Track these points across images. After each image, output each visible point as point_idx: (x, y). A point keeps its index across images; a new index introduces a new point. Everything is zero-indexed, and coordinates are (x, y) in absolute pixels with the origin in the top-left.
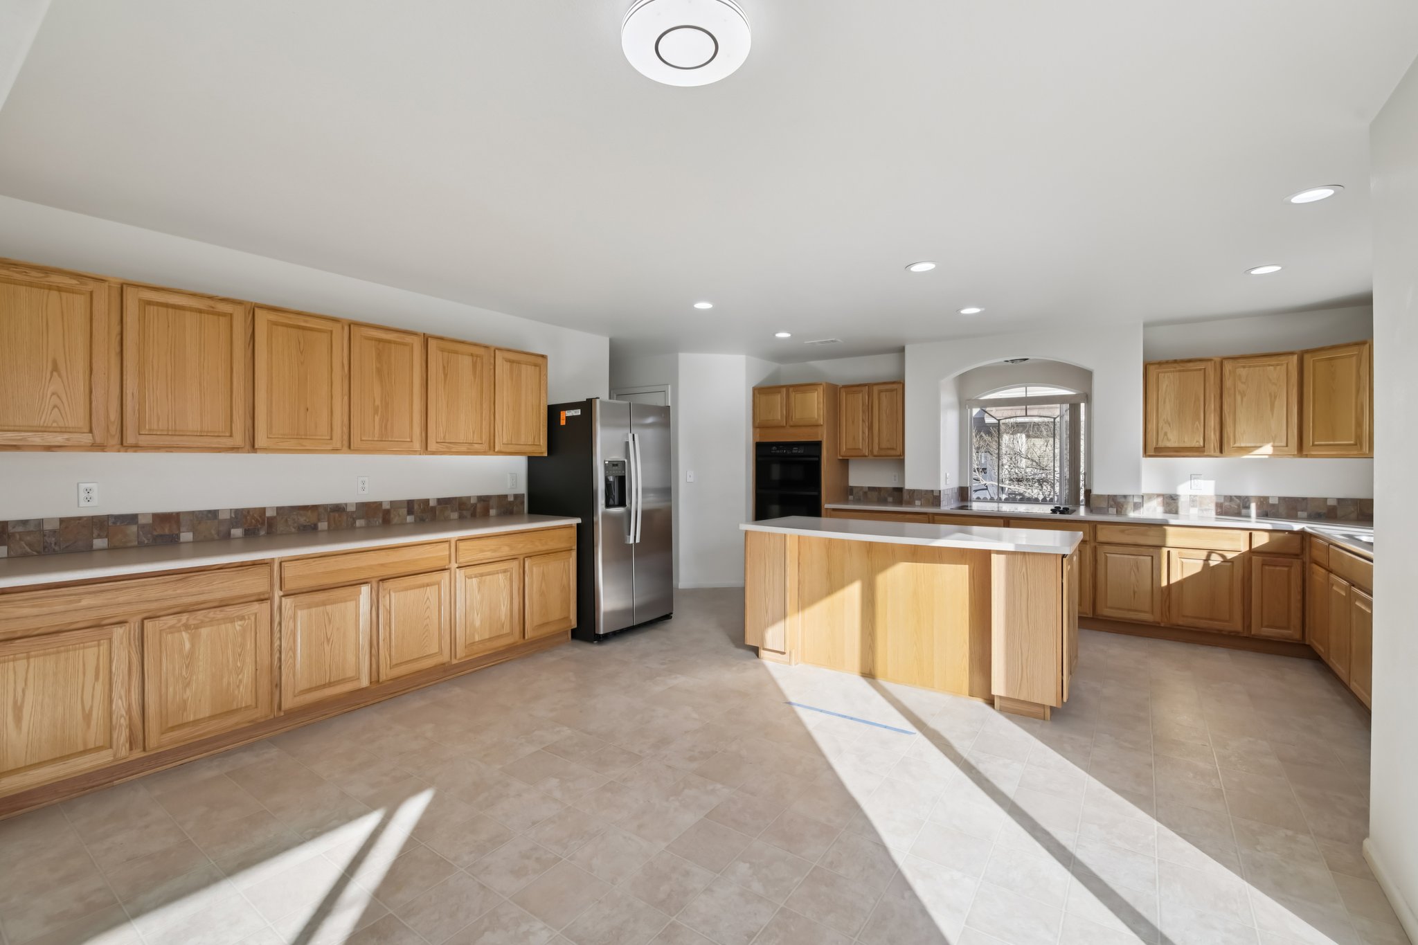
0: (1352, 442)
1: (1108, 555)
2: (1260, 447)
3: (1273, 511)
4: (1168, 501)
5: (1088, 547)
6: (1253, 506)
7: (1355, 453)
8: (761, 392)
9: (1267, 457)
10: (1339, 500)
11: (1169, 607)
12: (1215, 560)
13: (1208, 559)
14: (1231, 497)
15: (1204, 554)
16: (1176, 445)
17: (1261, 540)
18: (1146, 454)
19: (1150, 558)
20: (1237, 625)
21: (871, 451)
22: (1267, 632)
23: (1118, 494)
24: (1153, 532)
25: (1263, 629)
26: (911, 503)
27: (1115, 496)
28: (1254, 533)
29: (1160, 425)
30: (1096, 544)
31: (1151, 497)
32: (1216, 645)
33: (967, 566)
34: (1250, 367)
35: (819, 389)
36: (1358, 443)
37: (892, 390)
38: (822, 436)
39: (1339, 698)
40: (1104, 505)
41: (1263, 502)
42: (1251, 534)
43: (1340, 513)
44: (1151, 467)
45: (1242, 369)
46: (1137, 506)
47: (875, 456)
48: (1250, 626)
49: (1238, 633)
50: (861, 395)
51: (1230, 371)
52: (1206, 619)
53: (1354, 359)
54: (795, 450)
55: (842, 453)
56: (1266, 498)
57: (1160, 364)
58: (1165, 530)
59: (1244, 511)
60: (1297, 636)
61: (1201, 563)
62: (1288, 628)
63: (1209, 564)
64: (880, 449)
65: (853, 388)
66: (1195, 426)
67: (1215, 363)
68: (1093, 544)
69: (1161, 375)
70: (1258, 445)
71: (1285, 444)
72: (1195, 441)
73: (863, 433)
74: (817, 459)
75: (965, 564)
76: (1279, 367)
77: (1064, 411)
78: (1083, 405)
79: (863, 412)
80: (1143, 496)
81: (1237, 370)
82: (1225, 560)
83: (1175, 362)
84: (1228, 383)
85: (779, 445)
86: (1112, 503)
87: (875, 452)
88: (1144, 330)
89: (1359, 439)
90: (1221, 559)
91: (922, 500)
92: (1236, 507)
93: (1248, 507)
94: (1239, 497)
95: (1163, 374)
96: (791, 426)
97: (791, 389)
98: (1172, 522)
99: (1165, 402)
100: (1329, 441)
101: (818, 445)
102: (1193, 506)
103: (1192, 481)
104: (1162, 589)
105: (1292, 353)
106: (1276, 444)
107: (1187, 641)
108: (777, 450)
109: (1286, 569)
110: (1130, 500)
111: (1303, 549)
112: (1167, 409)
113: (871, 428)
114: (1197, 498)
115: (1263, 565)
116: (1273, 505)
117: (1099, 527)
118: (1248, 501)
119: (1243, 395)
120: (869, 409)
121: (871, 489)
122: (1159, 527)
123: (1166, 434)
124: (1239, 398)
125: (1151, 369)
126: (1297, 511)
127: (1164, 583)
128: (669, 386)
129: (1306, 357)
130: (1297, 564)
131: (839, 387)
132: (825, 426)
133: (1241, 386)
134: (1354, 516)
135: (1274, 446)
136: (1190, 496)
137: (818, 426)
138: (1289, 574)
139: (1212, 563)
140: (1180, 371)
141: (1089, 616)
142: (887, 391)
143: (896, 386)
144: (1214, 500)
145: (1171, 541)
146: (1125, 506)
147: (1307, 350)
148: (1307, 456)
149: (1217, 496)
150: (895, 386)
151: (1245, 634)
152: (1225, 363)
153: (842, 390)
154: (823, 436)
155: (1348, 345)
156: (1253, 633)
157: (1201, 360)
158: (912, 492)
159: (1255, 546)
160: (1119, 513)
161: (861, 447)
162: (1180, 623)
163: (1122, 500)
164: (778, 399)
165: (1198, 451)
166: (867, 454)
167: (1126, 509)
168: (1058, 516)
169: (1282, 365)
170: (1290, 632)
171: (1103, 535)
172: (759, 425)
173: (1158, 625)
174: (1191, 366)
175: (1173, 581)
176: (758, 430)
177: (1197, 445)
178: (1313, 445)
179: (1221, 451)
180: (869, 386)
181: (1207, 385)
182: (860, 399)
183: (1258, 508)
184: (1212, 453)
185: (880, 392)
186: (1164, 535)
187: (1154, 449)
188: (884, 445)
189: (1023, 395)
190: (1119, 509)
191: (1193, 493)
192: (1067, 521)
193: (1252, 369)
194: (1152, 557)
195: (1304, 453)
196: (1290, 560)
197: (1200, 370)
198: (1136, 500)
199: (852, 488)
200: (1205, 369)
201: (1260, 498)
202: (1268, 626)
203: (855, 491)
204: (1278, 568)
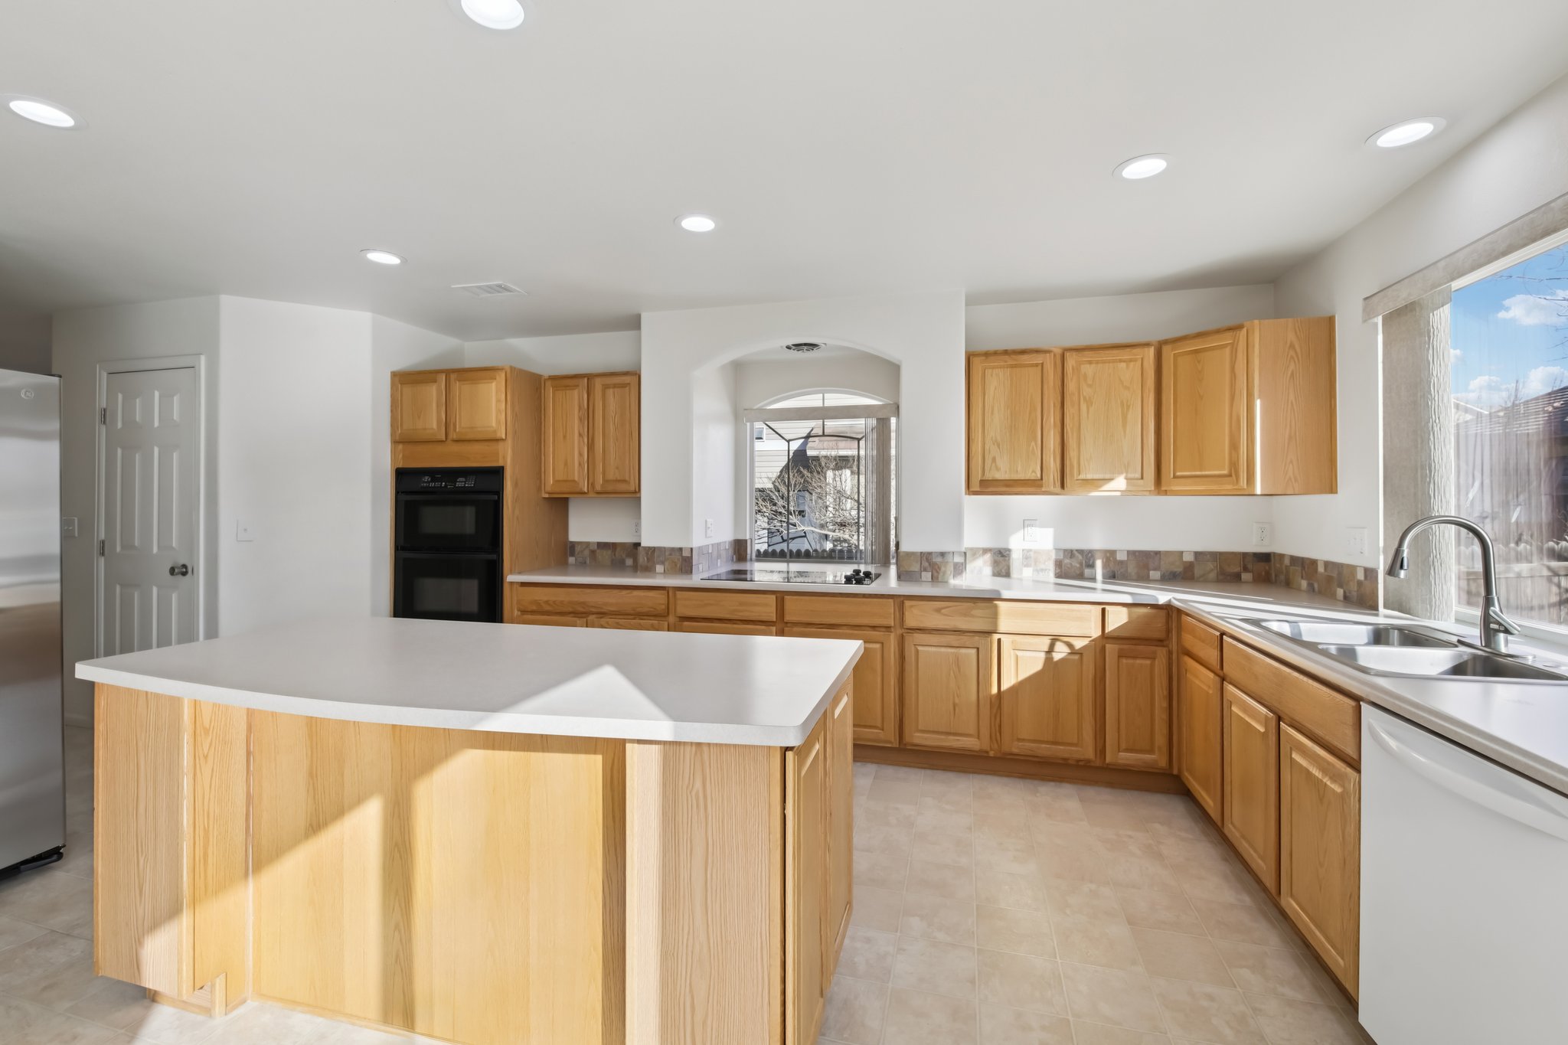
0: (1225, 472)
1: (920, 648)
2: (1112, 479)
3: (1122, 570)
4: (996, 558)
5: (892, 635)
6: (1099, 564)
7: (1229, 487)
8: (407, 381)
9: (1118, 494)
10: (1197, 554)
11: (1000, 726)
12: (1061, 652)
13: (1051, 650)
14: (1072, 551)
15: (1046, 642)
16: (1007, 477)
17: (1118, 619)
18: (970, 490)
19: (974, 651)
20: (1088, 752)
21: (591, 485)
22: (1126, 758)
23: (933, 551)
24: (979, 611)
25: (1121, 754)
26: (648, 570)
27: (930, 554)
28: (1108, 608)
29: (987, 447)
30: (903, 631)
31: (977, 552)
32: (1060, 779)
33: (599, 758)
34: (1097, 362)
35: (498, 377)
36: (1233, 473)
37: (623, 386)
38: (504, 458)
39: (1247, 899)
40: (916, 567)
41: (1109, 556)
42: (1103, 610)
43: (1198, 572)
44: (976, 507)
45: (1088, 366)
46: (959, 569)
47: (598, 493)
48: (1103, 752)
49: (1089, 761)
50: (576, 392)
51: (1073, 367)
52: (1047, 742)
53: (1228, 350)
54: (460, 483)
55: (548, 489)
56: (1113, 553)
57: (987, 354)
58: (996, 607)
59: (1087, 572)
60: (1163, 763)
61: (1043, 656)
62: (1151, 751)
63: (1052, 658)
64: (606, 481)
65: (565, 381)
66: (1031, 448)
67: (1055, 355)
68: (899, 631)
69: (988, 372)
70: (1108, 476)
71: (1138, 475)
72: (1030, 472)
73: (581, 454)
74: (496, 497)
75: (595, 753)
76: (1132, 363)
77: (869, 429)
78: (893, 420)
79: (580, 419)
80: (965, 553)
81: (1082, 366)
82: (1073, 651)
83: (1006, 352)
84: (1071, 386)
85: (432, 472)
86: (926, 564)
87: (598, 488)
88: (966, 310)
89: (1234, 466)
90: (1067, 650)
91: (667, 564)
92: (1078, 565)
93: (1092, 566)
94: (1081, 552)
95: (990, 371)
96: (457, 441)
97: (453, 376)
98: (1006, 594)
99: (992, 413)
100: (1195, 471)
101: (498, 473)
102: (1027, 566)
103: (1026, 529)
104: (991, 696)
105: (1147, 345)
106: (1131, 475)
107: (1024, 776)
108: (432, 481)
109: (1148, 662)
110: (949, 558)
111: (1168, 631)
112: (996, 422)
113: (591, 447)
114: (1032, 553)
115: (1119, 657)
116: (1121, 562)
117: (907, 603)
118: (1092, 556)
119: (1089, 403)
120: (588, 415)
121: (602, 546)
122: (988, 601)
123: (994, 459)
124: (1084, 407)
125: (976, 361)
126: (1149, 570)
127: (995, 690)
128: (203, 358)
129: (1166, 349)
130: (1161, 653)
131: (543, 379)
132: (509, 441)
133: (1086, 391)
134: (1212, 575)
135: (1126, 478)
136: (1023, 550)
137: (497, 440)
138: (1152, 666)
139: (1057, 656)
140: (1012, 366)
141: (894, 746)
142: (615, 386)
143: (627, 381)
144: (1053, 556)
145: (1004, 624)
146: (943, 569)
147: (1166, 340)
148: (1166, 493)
149: (1057, 550)
150: (627, 379)
151: (1098, 763)
152: (1068, 354)
153: (549, 383)
154: (507, 457)
155: (1218, 331)
156: (1108, 760)
157: (1037, 351)
158: (652, 550)
159: (1109, 628)
160: (935, 579)
161: (576, 479)
162: (1015, 751)
163: (939, 560)
164: (433, 393)
165: (1032, 486)
166: (586, 490)
167: (945, 573)
168: (854, 588)
169: (1135, 360)
170: (1153, 756)
171: (915, 616)
172: (401, 440)
173: (986, 755)
174: (1025, 359)
175: (1005, 686)
176: (400, 446)
177: (1032, 476)
178: (1175, 477)
179: (1063, 486)
180: (590, 377)
181: (1045, 387)
182: (576, 397)
183: (1105, 566)
184: (1052, 489)
185: (606, 387)
186: (994, 616)
187: (981, 484)
188: (611, 476)
189: (819, 404)
190: (935, 574)
191: (1028, 546)
192: (864, 596)
193: (1100, 365)
194: (978, 649)
195: (1163, 488)
196: (1153, 648)
197: (1037, 365)
198: (958, 559)
199: (573, 545)
200: (1042, 364)
201: (1106, 552)
202: (1127, 750)
203: (578, 549)
204: (1138, 661)
